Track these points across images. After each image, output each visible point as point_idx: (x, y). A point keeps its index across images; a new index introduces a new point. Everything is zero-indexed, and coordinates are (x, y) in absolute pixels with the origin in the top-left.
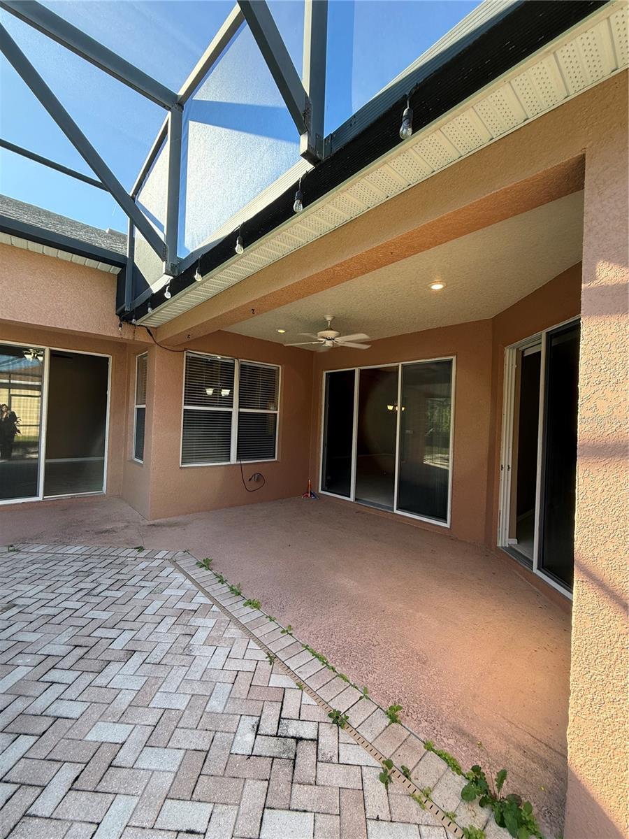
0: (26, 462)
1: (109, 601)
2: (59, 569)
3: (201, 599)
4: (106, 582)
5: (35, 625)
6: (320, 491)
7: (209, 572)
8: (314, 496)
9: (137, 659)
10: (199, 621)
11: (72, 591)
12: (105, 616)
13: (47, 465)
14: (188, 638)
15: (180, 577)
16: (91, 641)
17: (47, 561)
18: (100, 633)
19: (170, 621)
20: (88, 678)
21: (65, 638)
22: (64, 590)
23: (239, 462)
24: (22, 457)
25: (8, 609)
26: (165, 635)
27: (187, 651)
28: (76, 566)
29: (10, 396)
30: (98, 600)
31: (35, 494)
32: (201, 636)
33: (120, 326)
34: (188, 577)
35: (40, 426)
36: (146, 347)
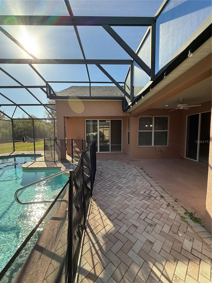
0: (107, 145)
1: (122, 171)
2: (114, 164)
3: (139, 174)
4: (121, 168)
5: (111, 171)
6: (185, 157)
7: (142, 170)
8: (182, 159)
9: (126, 179)
10: (138, 177)
11: (116, 168)
12: (121, 172)
13: (111, 146)
14: (135, 179)
15: (136, 170)
16: (119, 175)
17: (112, 163)
18: (120, 174)
19: (132, 176)
20: (118, 179)
21: (115, 173)
22: (115, 167)
23: (154, 146)
24: (106, 144)
25: (107, 168)
26: (131, 177)
27: (135, 180)
28: (117, 165)
29: (104, 130)
30: (120, 170)
31: (109, 151)
32: (138, 179)
33: (123, 113)
34: (137, 170)
35: (109, 137)
36: (129, 117)
